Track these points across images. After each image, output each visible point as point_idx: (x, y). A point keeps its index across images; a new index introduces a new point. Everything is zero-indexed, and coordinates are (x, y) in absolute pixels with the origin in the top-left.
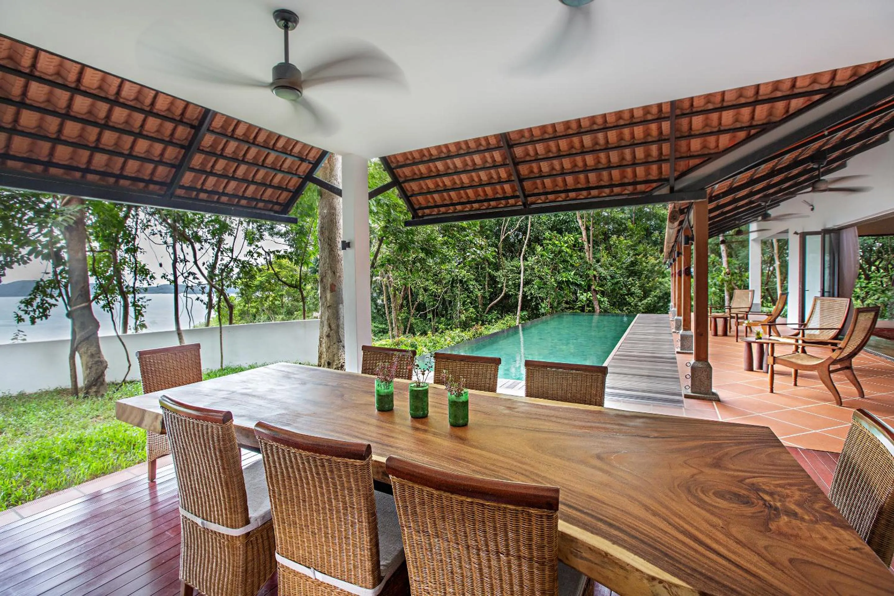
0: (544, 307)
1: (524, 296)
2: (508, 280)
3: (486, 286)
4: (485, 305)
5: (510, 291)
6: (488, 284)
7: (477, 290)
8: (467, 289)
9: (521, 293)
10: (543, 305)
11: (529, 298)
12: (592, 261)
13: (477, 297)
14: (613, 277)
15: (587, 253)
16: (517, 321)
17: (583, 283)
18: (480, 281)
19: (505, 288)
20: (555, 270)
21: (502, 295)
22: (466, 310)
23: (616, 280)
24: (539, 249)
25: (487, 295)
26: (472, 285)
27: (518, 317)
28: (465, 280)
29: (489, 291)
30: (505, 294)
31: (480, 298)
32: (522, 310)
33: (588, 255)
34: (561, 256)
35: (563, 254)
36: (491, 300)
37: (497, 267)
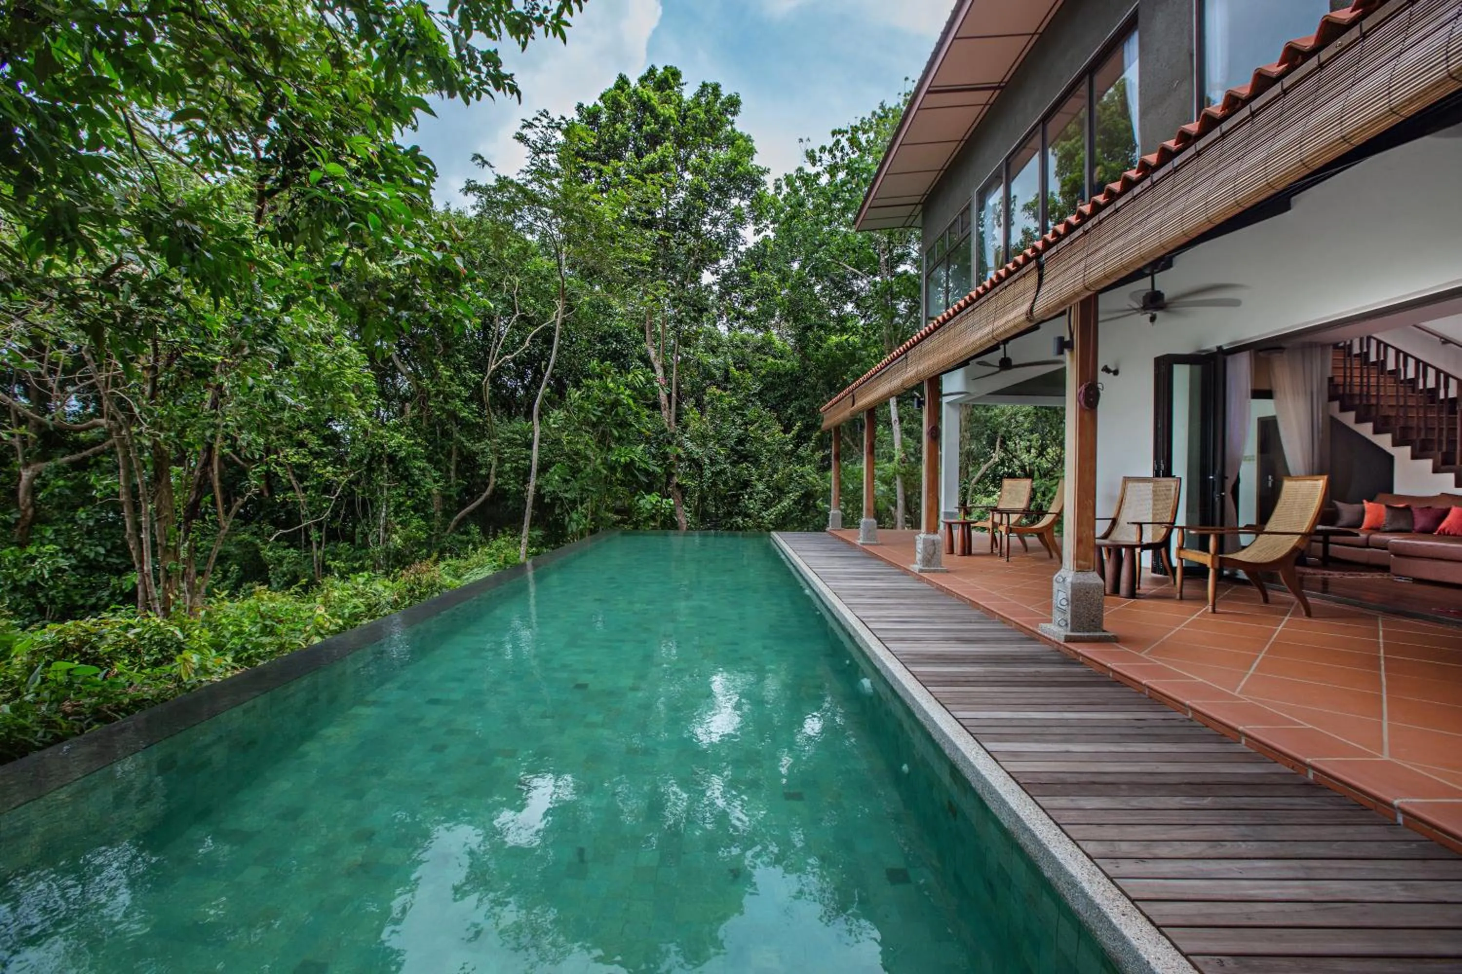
0: (576, 521)
1: (539, 497)
2: (501, 461)
3: (452, 474)
4: (448, 514)
5: (506, 484)
6: (457, 470)
7: (429, 480)
8: (406, 477)
9: (531, 488)
10: (575, 516)
11: (547, 500)
12: (674, 428)
13: (429, 495)
14: (713, 462)
15: (665, 413)
16: (523, 549)
17: (658, 470)
18: (439, 461)
19: (493, 480)
20: (603, 441)
21: (487, 493)
22: (404, 524)
23: (718, 468)
24: (575, 394)
25: (453, 492)
26: (419, 468)
27: (524, 541)
28: (403, 454)
29: (458, 485)
30: (494, 491)
31: (437, 500)
32: (532, 526)
33: (666, 416)
34: (617, 414)
35: (620, 409)
36: (462, 505)
37: (478, 431)
